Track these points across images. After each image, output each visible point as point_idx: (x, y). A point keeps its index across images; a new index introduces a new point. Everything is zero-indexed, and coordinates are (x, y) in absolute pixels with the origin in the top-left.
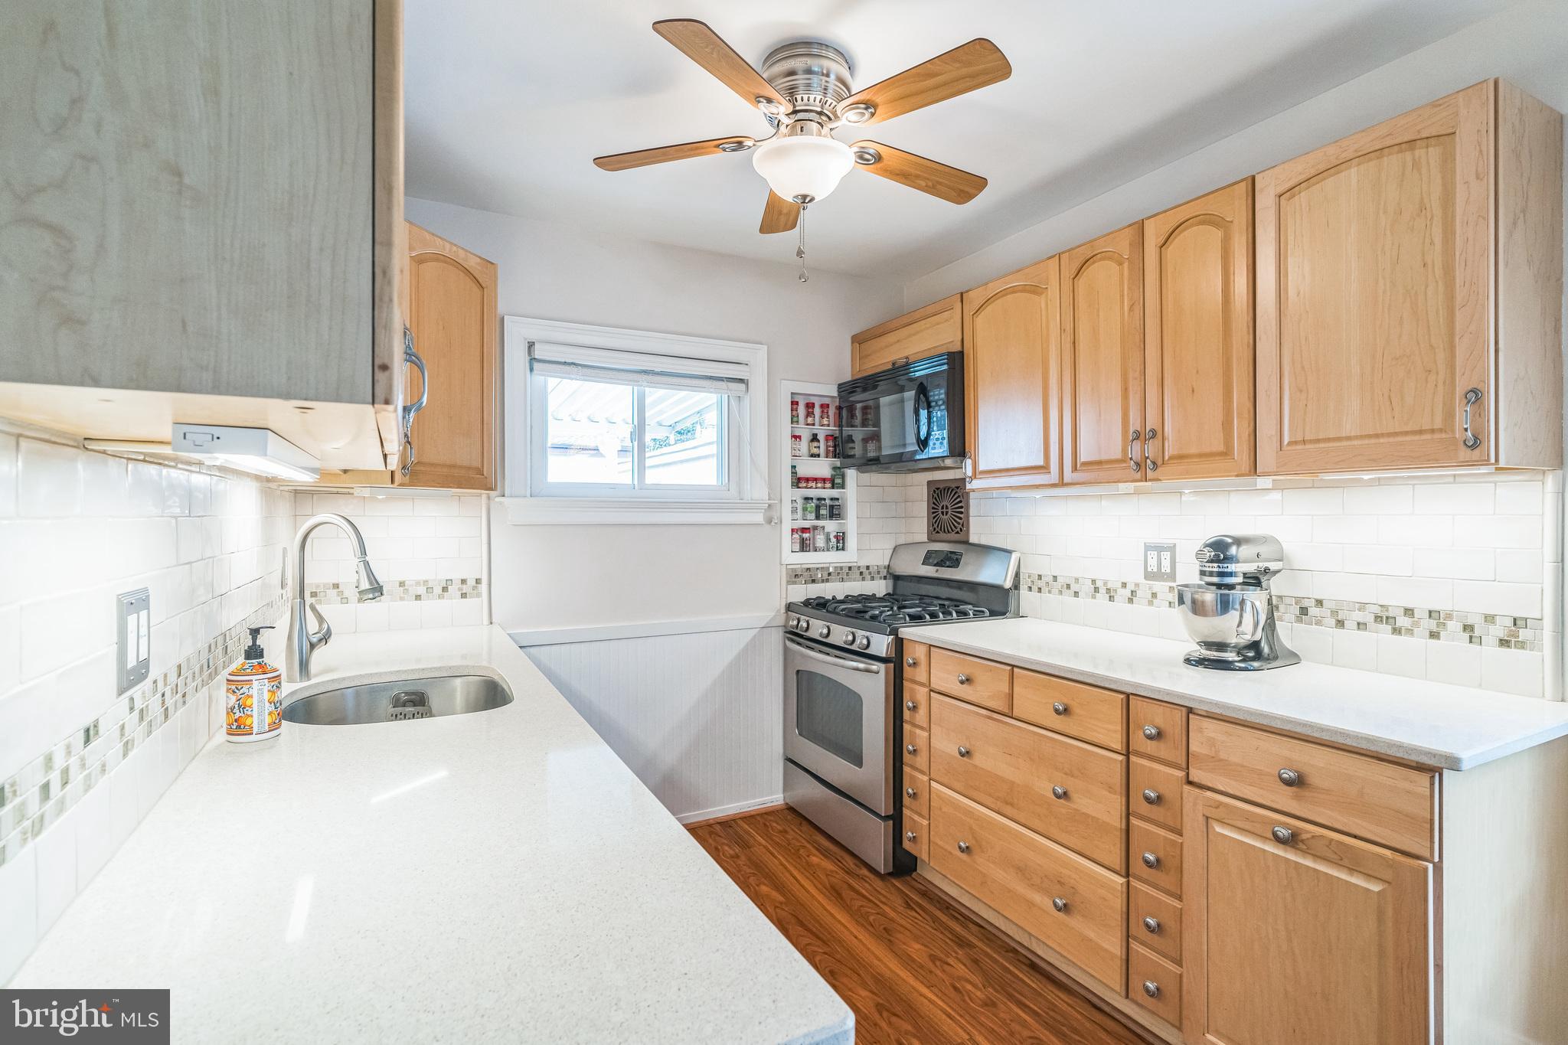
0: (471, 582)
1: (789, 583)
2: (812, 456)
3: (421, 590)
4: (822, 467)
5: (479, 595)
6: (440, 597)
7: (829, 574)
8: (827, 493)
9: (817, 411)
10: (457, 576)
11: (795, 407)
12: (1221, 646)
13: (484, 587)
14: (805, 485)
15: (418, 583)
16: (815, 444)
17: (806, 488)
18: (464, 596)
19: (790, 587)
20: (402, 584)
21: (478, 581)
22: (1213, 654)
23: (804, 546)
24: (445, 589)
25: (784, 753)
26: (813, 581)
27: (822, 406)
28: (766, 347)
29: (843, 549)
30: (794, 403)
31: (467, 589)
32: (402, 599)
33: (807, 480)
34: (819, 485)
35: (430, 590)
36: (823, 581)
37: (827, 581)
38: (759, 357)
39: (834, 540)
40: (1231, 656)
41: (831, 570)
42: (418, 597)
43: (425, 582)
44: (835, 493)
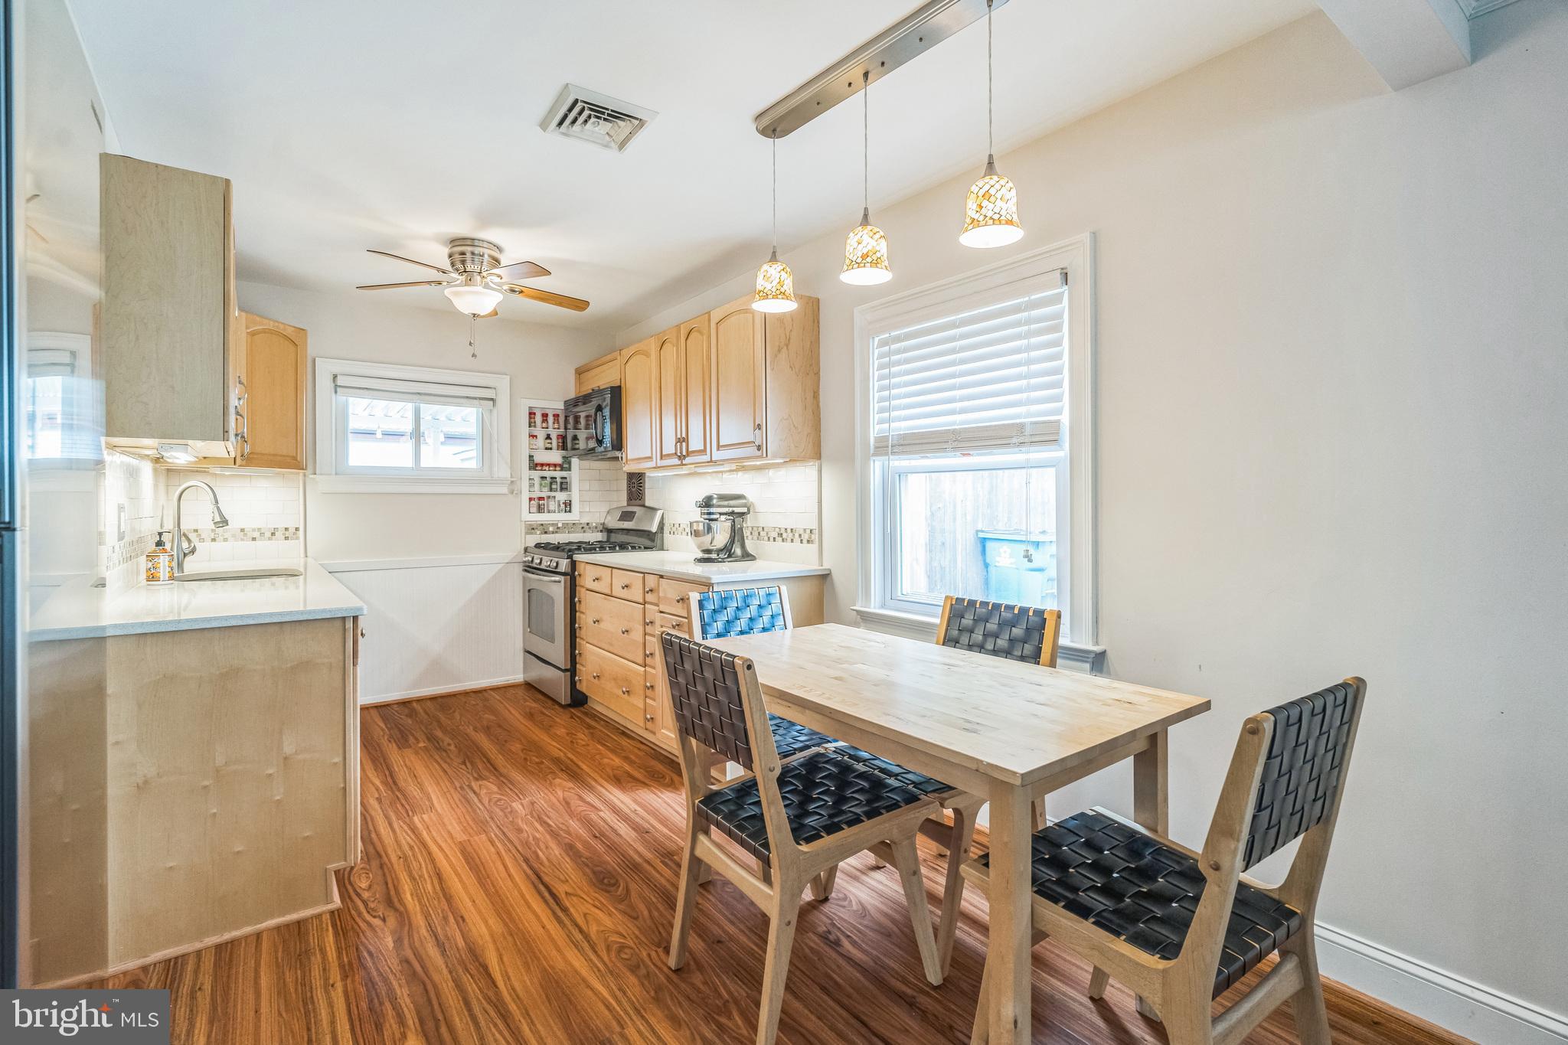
0: (292, 530)
1: (527, 533)
2: (546, 449)
3: (256, 534)
4: (556, 456)
5: (298, 538)
6: (269, 539)
7: (558, 528)
8: (558, 474)
9: (551, 419)
10: (281, 525)
11: (533, 416)
12: (708, 551)
13: (301, 533)
14: (540, 468)
15: (254, 530)
16: (549, 441)
17: (541, 470)
18: (287, 538)
19: (527, 536)
20: (242, 530)
21: (297, 529)
22: (706, 556)
23: (540, 509)
24: (273, 534)
25: (524, 646)
26: (546, 533)
27: (554, 415)
28: (508, 377)
29: (570, 511)
30: (532, 414)
31: (289, 534)
32: (242, 540)
33: (542, 465)
34: (551, 469)
35: (262, 534)
36: (553, 533)
37: (556, 532)
38: (503, 384)
39: (563, 506)
40: (714, 556)
41: (560, 525)
42: (254, 539)
43: (259, 529)
44: (564, 474)
